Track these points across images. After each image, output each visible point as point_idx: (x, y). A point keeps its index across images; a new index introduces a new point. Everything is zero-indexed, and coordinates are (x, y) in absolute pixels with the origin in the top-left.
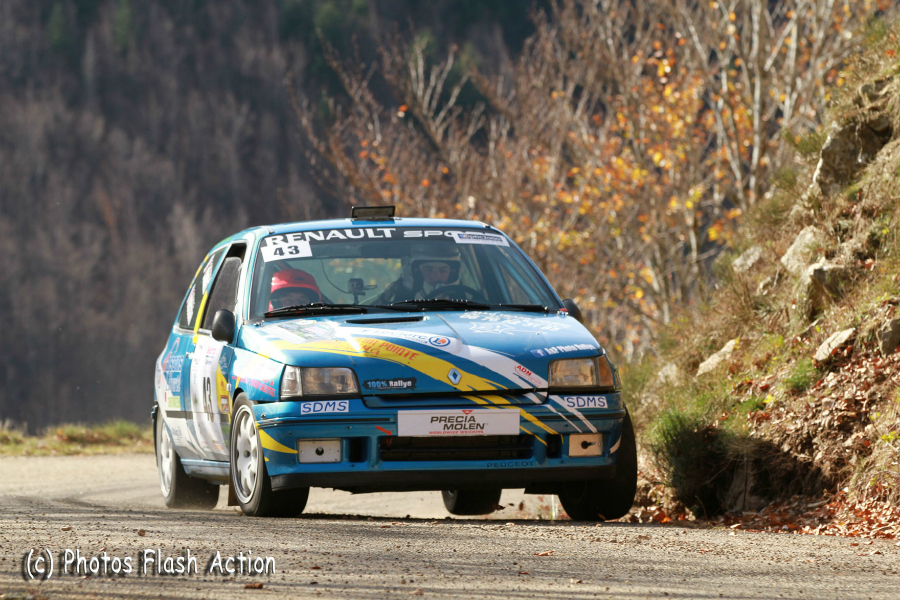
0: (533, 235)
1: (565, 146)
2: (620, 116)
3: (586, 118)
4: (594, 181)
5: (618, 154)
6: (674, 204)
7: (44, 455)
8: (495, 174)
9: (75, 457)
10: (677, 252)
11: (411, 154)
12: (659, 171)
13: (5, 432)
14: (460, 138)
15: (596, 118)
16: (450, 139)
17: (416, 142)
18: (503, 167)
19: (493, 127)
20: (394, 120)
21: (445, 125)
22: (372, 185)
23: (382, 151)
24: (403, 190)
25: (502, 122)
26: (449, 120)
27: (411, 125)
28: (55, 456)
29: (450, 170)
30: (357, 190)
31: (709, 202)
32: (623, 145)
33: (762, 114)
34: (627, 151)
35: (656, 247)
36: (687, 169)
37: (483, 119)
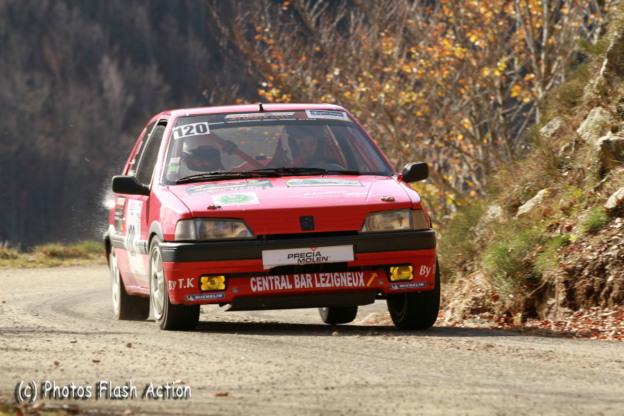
0: (382, 95)
1: (405, 30)
2: (445, 7)
3: (420, 9)
4: (428, 57)
5: (444, 35)
6: (486, 72)
7: (35, 267)
8: (354, 52)
9: (57, 268)
10: (489, 109)
11: (294, 38)
12: (474, 48)
13: (5, 250)
14: (328, 26)
15: (428, 9)
16: (321, 26)
17: (297, 27)
18: (360, 45)
19: (352, 17)
20: (280, 13)
21: (317, 16)
22: (264, 61)
23: (271, 36)
24: (287, 64)
25: (358, 14)
26: (320, 13)
27: (292, 16)
28: (42, 267)
29: (321, 49)
30: (254, 63)
31: (511, 72)
32: (448, 28)
33: (549, 7)
34: (451, 32)
35: (472, 103)
36: (496, 47)
37: (345, 10)
